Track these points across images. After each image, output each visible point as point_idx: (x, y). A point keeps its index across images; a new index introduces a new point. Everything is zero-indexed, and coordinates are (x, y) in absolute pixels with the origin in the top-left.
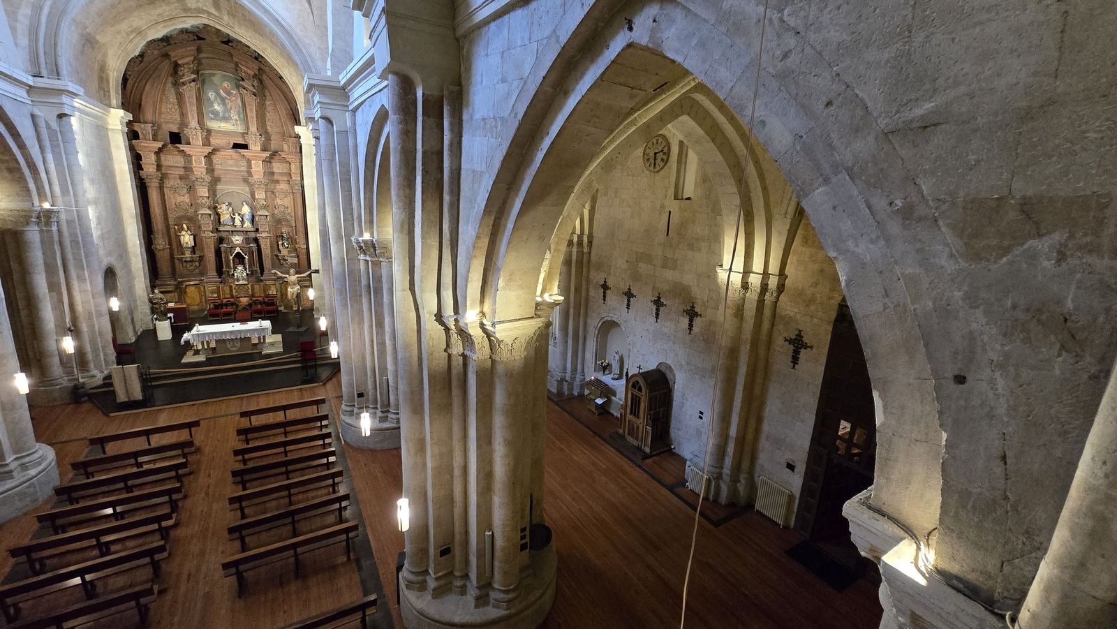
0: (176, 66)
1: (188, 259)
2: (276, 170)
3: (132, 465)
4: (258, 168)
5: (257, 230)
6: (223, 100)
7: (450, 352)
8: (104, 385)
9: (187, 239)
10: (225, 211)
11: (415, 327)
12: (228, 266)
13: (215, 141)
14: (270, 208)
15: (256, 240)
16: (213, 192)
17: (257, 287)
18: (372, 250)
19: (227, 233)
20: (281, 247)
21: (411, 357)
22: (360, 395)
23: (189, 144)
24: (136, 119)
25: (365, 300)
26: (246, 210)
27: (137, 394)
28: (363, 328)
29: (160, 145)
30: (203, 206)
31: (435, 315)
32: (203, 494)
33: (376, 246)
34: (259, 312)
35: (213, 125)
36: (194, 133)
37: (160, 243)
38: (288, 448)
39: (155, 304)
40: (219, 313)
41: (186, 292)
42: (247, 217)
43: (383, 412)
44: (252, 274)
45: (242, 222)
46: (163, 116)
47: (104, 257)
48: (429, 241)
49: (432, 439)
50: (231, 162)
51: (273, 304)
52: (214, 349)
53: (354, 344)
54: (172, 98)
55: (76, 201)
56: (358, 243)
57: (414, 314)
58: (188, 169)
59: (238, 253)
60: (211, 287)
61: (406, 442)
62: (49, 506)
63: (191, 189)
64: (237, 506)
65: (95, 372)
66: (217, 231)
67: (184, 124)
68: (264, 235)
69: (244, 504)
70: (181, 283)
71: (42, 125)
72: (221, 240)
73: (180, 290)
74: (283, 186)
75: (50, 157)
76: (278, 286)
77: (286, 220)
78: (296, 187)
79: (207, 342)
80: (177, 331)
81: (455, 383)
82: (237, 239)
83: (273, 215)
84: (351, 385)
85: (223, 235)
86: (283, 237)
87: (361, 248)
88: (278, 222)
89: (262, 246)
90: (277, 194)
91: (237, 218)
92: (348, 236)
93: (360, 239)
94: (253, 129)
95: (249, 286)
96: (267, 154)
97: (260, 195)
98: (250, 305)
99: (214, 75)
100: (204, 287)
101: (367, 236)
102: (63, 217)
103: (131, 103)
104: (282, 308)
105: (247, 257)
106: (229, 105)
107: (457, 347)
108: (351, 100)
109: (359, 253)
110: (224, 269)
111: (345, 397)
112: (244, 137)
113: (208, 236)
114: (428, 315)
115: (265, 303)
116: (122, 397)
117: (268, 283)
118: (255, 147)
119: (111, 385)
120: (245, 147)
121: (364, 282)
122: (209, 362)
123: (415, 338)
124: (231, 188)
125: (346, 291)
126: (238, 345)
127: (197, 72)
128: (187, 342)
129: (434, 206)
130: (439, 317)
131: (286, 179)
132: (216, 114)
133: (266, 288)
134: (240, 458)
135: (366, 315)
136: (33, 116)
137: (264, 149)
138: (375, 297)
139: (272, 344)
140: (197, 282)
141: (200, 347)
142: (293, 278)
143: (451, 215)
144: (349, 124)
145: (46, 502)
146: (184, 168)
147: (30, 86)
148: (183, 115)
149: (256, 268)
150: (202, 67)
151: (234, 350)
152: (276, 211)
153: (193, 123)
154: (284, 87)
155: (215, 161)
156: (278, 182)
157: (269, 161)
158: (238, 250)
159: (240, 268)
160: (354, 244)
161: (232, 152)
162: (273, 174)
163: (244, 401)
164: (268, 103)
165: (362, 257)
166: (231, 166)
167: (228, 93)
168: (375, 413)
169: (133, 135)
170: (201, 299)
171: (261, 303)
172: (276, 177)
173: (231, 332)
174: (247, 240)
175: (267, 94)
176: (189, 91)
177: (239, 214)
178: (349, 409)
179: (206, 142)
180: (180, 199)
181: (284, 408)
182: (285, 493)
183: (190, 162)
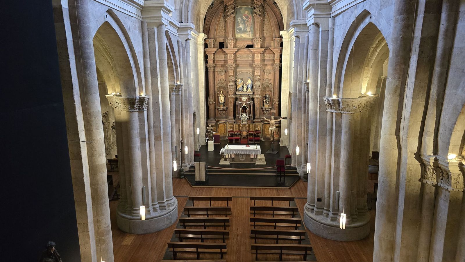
0: (226, 6)
1: (222, 109)
2: (266, 58)
3: (204, 215)
4: (258, 58)
5: (254, 93)
6: (244, 21)
7: (425, 181)
8: (190, 171)
9: (222, 99)
10: (239, 82)
11: (397, 161)
12: (239, 113)
13: (239, 45)
14: (261, 81)
15: (253, 99)
16: (235, 73)
17: (251, 125)
18: (337, 106)
19: (239, 95)
20: (265, 103)
21: (391, 181)
22: (319, 200)
23: (227, 47)
24: (208, 38)
25: (328, 138)
26: (249, 82)
27: (203, 179)
28: (325, 157)
29: (215, 49)
30: (230, 81)
31: (415, 154)
32: (236, 240)
33: (341, 103)
34: (251, 140)
35: (238, 36)
36: (230, 43)
37: (211, 101)
38: (277, 224)
39: (209, 132)
40: (234, 139)
41: (219, 127)
42: (250, 86)
43: (333, 214)
44: (249, 118)
45: (247, 89)
46: (217, 34)
47: (193, 109)
48: (418, 101)
49: (402, 243)
50: (245, 56)
51: (258, 136)
52: (233, 158)
53: (318, 165)
54: (222, 25)
55: (188, 80)
56: (328, 101)
57: (396, 152)
58: (226, 61)
59: (244, 106)
60: (230, 125)
61: (380, 240)
62: (175, 227)
63: (226, 72)
64: (255, 251)
65: (187, 164)
66: (235, 94)
67: (226, 38)
68: (257, 96)
69: (259, 251)
70: (217, 121)
71: (180, 45)
72: (236, 99)
73: (217, 126)
74: (269, 67)
75: (181, 59)
76: (261, 125)
77: (269, 87)
78: (277, 68)
79: (231, 154)
80: (217, 147)
81: (426, 204)
82: (244, 99)
83: (262, 84)
84: (313, 192)
85: (238, 96)
86: (266, 97)
87: (330, 104)
88: (264, 88)
89: (256, 103)
90: (265, 72)
91: (245, 87)
92: (322, 97)
93: (330, 99)
94: (257, 36)
95: (248, 125)
96: (263, 49)
97: (257, 73)
98: (247, 136)
99: (241, 8)
100: (227, 124)
101: (334, 97)
102: (183, 88)
103: (207, 31)
104: (262, 139)
105: (248, 109)
106: (247, 23)
107: (431, 179)
108: (333, 10)
109: (327, 107)
110: (237, 115)
111: (309, 199)
112: (252, 41)
113: (232, 97)
114: (410, 153)
115: (254, 135)
116: (197, 179)
117: (257, 124)
118: (257, 46)
119: (194, 171)
120: (252, 46)
121: (328, 126)
122: (230, 166)
123: (395, 169)
124: (244, 71)
125: (316, 132)
126: (245, 158)
127: (234, 8)
128: (222, 153)
129: (424, 76)
130: (418, 156)
131: (271, 63)
132: (240, 29)
133: (256, 127)
134: (253, 223)
135: (328, 148)
136: (178, 41)
137: (262, 47)
138: (336, 137)
139: (261, 159)
140: (224, 122)
141: (227, 157)
142: (273, 122)
143: (440, 81)
144: (330, 26)
145: (174, 224)
146: (224, 61)
147: (178, 28)
148: (226, 32)
149: (251, 115)
150: (237, 5)
151: (242, 160)
152: (264, 82)
153: (230, 36)
154: (277, 10)
155: (237, 56)
156: (266, 65)
157: (263, 54)
158: (244, 105)
159: (244, 115)
160: (325, 102)
161: (246, 50)
162: (264, 60)
163: (249, 191)
164: (266, 19)
165: (329, 110)
166: (245, 58)
167: (247, 17)
168: (328, 214)
169: (206, 46)
170: (225, 131)
171: (252, 135)
172: (266, 62)
173: (242, 150)
174: (249, 99)
175: (266, 14)
176: (230, 19)
177: (246, 85)
178: (311, 207)
179: (235, 46)
180: (221, 77)
181: (272, 199)
182: (279, 252)
183: (227, 57)
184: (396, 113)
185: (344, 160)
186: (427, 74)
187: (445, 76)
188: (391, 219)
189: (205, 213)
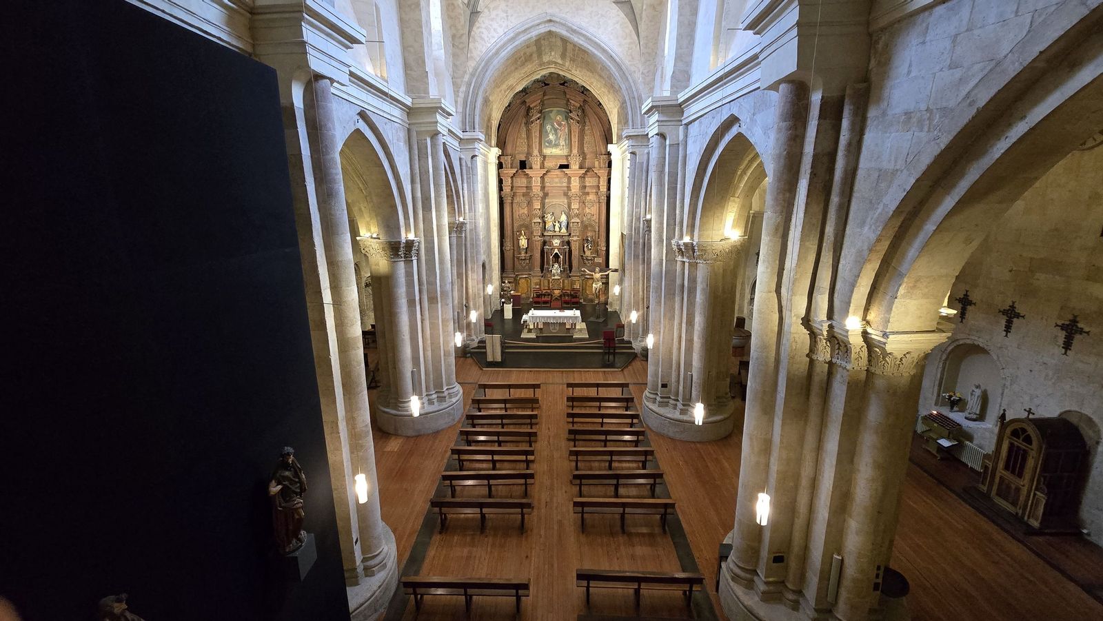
0: (529, 109)
1: (523, 258)
2: (587, 184)
3: (501, 409)
4: (575, 183)
5: (570, 234)
6: (556, 130)
7: (814, 357)
8: (478, 347)
9: (523, 242)
10: (549, 219)
11: (776, 329)
12: (548, 264)
13: (548, 164)
14: (580, 217)
15: (568, 243)
16: (543, 205)
17: (566, 281)
18: (691, 253)
19: (549, 237)
20: (585, 249)
21: (767, 357)
22: (664, 386)
23: (531, 168)
24: (503, 155)
25: (677, 299)
26: (564, 218)
27: (499, 359)
28: (673, 325)
29: (514, 171)
30: (535, 216)
31: (802, 319)
32: (546, 443)
33: (696, 248)
34: (567, 303)
35: (548, 151)
36: (536, 162)
37: (508, 245)
38: (606, 420)
39: (505, 291)
40: (542, 301)
41: (519, 283)
42: (564, 224)
43: (684, 405)
44: (564, 271)
45: (560, 228)
46: (517, 149)
47: (483, 257)
48: (807, 244)
49: (782, 442)
50: (557, 180)
51: (576, 297)
52: (541, 329)
53: (663, 338)
54: (524, 135)
55: (475, 215)
56: (678, 245)
57: (776, 316)
58: (529, 188)
59: (556, 253)
60: (535, 280)
62: (460, 425)
63: (530, 204)
64: (574, 458)
65: (474, 337)
66: (543, 235)
67: (529, 154)
68: (575, 238)
69: (579, 458)
70: (517, 275)
71: (464, 164)
72: (544, 243)
73: (516, 282)
74: (592, 197)
75: (465, 185)
76: (581, 281)
77: (591, 226)
78: (603, 198)
79: (537, 323)
80: (517, 313)
81: (815, 389)
82: (556, 242)
83: (582, 222)
84: (656, 375)
85: (547, 239)
86: (588, 240)
87: (680, 250)
88: (585, 227)
89: (573, 248)
90: (587, 204)
91: (557, 225)
92: (669, 239)
93: (681, 242)
94: (575, 151)
95: (561, 281)
96: (583, 171)
97: (575, 206)
98: (561, 296)
99: (552, 111)
100: (531, 280)
101: (687, 239)
102: (468, 226)
103: (501, 144)
104: (582, 301)
105: (561, 257)
106: (560, 133)
107: (824, 353)
108: (685, 115)
109: (677, 254)
110: (545, 266)
111: (649, 385)
112: (567, 159)
113: (538, 240)
114: (795, 318)
115: (571, 295)
116: (490, 359)
117: (574, 278)
118: (575, 166)
119: (485, 347)
120: (567, 166)
121: (678, 282)
122: (537, 339)
123: (775, 339)
124: (557, 202)
125: (661, 289)
126: (558, 328)
127: (540, 112)
128: (525, 322)
129: (817, 209)
130: (807, 321)
131: (595, 191)
132: (550, 142)
133: (573, 283)
134: (571, 420)
135: (677, 312)
136: (460, 159)
137: (581, 168)
138: (688, 297)
139: (581, 330)
140: (526, 276)
141: (532, 327)
142: (597, 276)
143: (838, 217)
144: (681, 137)
145: (459, 422)
146: (526, 187)
147: (461, 139)
148: (529, 146)
149: (567, 266)
150: (544, 107)
151: (555, 332)
152: (585, 219)
153: (536, 152)
154: (602, 115)
155: (546, 180)
156: (588, 194)
157: (582, 177)
158: (556, 251)
159: (556, 265)
160: (673, 246)
161: (558, 172)
162: (585, 187)
163: (564, 375)
164: (586, 128)
165: (679, 258)
166: (556, 183)
167: (560, 125)
168: (676, 405)
169: (500, 166)
170: (528, 289)
171: (568, 295)
172: (587, 190)
173: (554, 317)
174: (563, 243)
175: (587, 120)
176: (535, 128)
177: (559, 222)
178: (652, 396)
179: (542, 166)
180: (522, 211)
181: (598, 385)
182: (608, 458)
183: (530, 182)
184: (777, 262)
185: (699, 329)
186: (822, 206)
187: (845, 208)
188: (767, 409)
189: (503, 406)
